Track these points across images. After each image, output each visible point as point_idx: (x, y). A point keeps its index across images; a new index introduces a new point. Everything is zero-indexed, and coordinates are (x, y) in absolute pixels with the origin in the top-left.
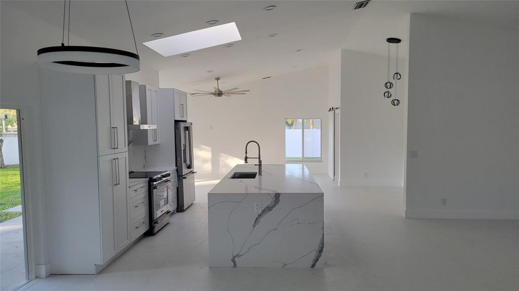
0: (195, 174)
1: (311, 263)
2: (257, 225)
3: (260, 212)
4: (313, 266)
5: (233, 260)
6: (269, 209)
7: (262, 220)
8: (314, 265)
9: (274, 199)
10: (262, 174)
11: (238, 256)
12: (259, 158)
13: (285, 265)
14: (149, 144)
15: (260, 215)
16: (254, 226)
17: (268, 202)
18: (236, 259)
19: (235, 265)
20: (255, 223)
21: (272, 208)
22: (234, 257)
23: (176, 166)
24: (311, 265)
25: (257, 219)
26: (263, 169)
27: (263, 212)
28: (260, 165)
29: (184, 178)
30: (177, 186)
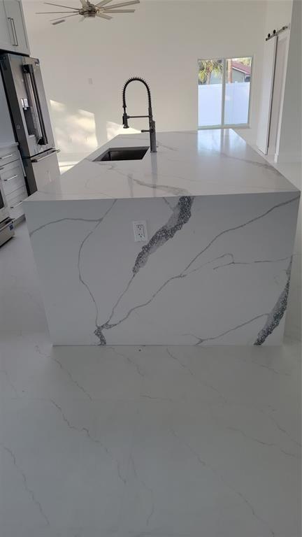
1: (256, 338)
2: (141, 269)
3: (146, 240)
4: (260, 342)
5: (98, 333)
6: (166, 233)
7: (152, 258)
8: (262, 341)
9: (178, 212)
10: (157, 149)
11: (107, 325)
12: (150, 116)
13: (202, 341)
15: (147, 248)
16: (135, 271)
17: (165, 217)
18: (104, 332)
19: (103, 342)
20: (137, 263)
21: (174, 230)
22: (99, 328)
23: (17, 140)
24: (255, 341)
25: (140, 256)
26: (158, 138)
27: (152, 241)
28: (152, 131)
29: (32, 161)
30: (25, 175)
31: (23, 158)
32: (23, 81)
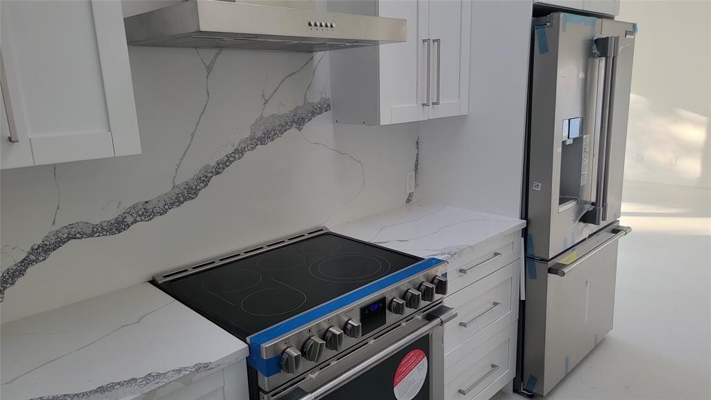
0: (621, 239)
14: (384, 120)
23: (525, 215)
29: (550, 271)
30: (523, 298)
31: (529, 258)
32: (581, 75)
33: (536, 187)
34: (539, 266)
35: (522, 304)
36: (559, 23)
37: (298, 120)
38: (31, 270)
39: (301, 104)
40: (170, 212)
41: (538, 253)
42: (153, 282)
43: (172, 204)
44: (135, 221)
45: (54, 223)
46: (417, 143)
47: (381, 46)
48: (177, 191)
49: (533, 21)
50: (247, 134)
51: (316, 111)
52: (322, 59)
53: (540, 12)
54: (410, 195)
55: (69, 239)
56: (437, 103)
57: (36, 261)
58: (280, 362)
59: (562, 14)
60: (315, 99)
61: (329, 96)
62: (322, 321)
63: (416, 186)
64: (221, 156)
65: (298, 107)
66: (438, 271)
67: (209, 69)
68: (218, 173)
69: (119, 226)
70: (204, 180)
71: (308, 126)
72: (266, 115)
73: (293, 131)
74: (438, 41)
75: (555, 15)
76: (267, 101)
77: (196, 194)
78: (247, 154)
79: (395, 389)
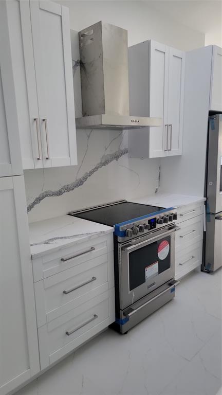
14: (151, 156)
23: (206, 196)
29: (216, 218)
30: (205, 230)
31: (207, 213)
33: (210, 184)
34: (212, 217)
35: (205, 233)
36: (219, 118)
37: (116, 157)
38: (36, 206)
39: (117, 150)
40: (75, 189)
41: (211, 211)
42: (69, 214)
43: (76, 186)
44: (64, 192)
45: (42, 190)
46: (160, 168)
47: (151, 128)
48: (77, 182)
49: (209, 118)
50: (99, 162)
51: (123, 153)
52: (126, 133)
53: (212, 114)
54: (157, 190)
55: (46, 196)
56: (170, 150)
57: (37, 203)
58: (125, 234)
59: (220, 115)
60: (122, 148)
61: (127, 147)
62: (137, 223)
63: (159, 186)
64: (91, 169)
65: (117, 152)
66: (174, 212)
67: (89, 137)
68: (90, 176)
69: (59, 193)
70: (85, 178)
71: (120, 159)
72: (106, 154)
73: (115, 160)
74: (171, 125)
75: (217, 115)
76: (106, 149)
77: (83, 183)
78: (99, 169)
79: (158, 254)
